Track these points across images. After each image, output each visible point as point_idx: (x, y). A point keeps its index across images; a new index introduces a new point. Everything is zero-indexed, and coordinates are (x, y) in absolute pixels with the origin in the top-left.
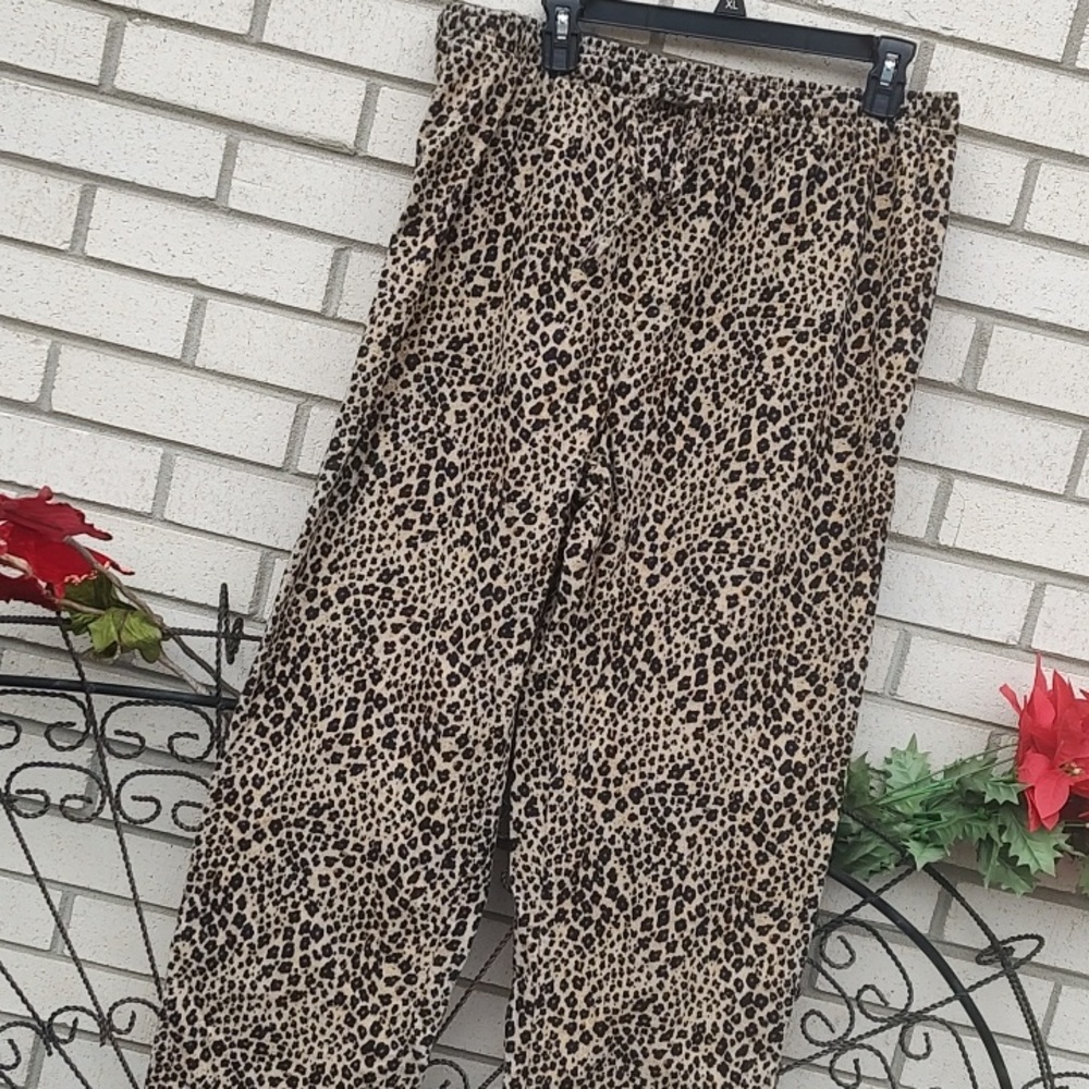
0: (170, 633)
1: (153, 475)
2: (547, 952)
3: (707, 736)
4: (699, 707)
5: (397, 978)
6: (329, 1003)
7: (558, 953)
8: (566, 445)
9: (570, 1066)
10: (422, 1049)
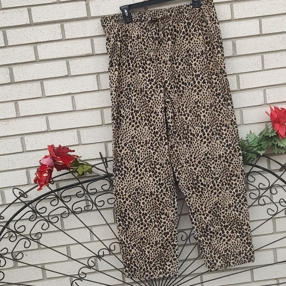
0: (93, 166)
1: (76, 136)
2: (193, 201)
3: (209, 145)
4: (206, 140)
5: (165, 218)
6: (154, 228)
7: (196, 200)
8: (159, 97)
9: (206, 222)
10: (176, 230)
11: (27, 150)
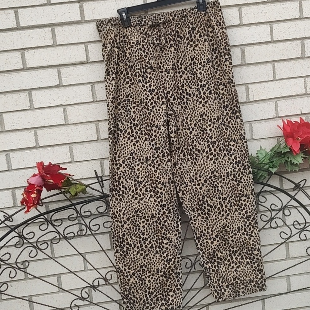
1: (69, 152)
3: (216, 162)
4: (212, 156)
5: (168, 243)
6: (155, 254)
9: (213, 247)
10: (179, 256)
11: (13, 168)
